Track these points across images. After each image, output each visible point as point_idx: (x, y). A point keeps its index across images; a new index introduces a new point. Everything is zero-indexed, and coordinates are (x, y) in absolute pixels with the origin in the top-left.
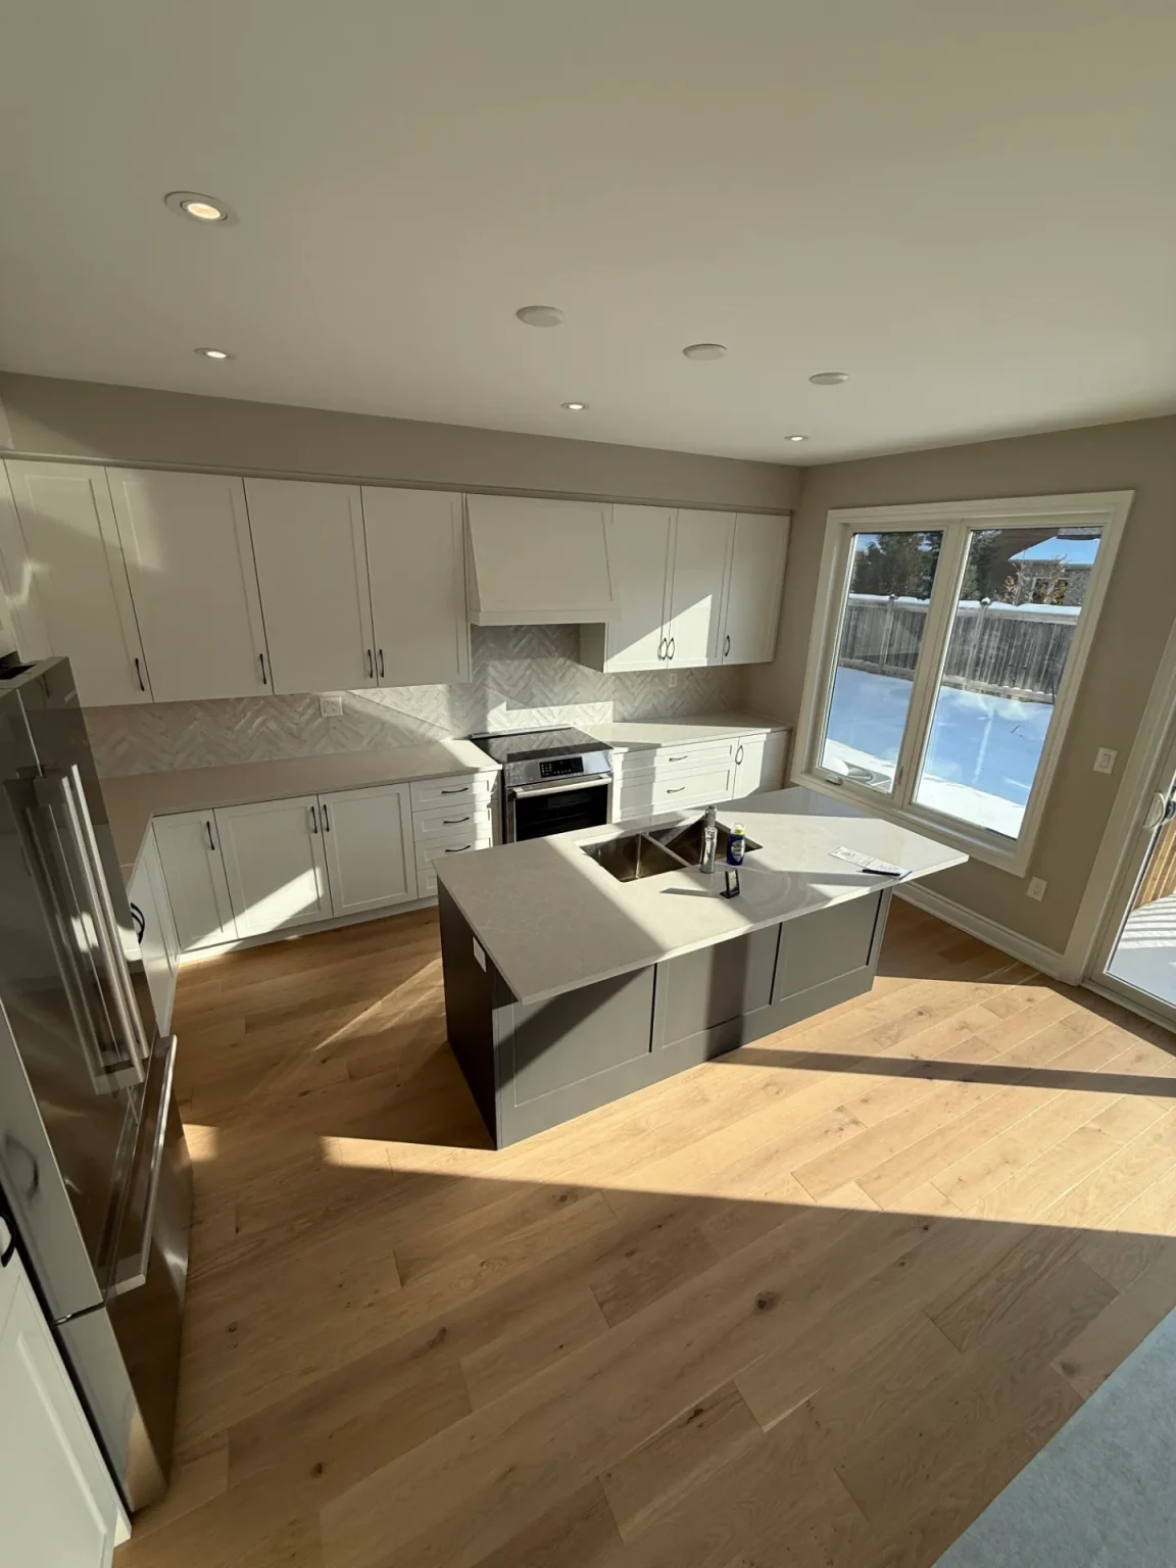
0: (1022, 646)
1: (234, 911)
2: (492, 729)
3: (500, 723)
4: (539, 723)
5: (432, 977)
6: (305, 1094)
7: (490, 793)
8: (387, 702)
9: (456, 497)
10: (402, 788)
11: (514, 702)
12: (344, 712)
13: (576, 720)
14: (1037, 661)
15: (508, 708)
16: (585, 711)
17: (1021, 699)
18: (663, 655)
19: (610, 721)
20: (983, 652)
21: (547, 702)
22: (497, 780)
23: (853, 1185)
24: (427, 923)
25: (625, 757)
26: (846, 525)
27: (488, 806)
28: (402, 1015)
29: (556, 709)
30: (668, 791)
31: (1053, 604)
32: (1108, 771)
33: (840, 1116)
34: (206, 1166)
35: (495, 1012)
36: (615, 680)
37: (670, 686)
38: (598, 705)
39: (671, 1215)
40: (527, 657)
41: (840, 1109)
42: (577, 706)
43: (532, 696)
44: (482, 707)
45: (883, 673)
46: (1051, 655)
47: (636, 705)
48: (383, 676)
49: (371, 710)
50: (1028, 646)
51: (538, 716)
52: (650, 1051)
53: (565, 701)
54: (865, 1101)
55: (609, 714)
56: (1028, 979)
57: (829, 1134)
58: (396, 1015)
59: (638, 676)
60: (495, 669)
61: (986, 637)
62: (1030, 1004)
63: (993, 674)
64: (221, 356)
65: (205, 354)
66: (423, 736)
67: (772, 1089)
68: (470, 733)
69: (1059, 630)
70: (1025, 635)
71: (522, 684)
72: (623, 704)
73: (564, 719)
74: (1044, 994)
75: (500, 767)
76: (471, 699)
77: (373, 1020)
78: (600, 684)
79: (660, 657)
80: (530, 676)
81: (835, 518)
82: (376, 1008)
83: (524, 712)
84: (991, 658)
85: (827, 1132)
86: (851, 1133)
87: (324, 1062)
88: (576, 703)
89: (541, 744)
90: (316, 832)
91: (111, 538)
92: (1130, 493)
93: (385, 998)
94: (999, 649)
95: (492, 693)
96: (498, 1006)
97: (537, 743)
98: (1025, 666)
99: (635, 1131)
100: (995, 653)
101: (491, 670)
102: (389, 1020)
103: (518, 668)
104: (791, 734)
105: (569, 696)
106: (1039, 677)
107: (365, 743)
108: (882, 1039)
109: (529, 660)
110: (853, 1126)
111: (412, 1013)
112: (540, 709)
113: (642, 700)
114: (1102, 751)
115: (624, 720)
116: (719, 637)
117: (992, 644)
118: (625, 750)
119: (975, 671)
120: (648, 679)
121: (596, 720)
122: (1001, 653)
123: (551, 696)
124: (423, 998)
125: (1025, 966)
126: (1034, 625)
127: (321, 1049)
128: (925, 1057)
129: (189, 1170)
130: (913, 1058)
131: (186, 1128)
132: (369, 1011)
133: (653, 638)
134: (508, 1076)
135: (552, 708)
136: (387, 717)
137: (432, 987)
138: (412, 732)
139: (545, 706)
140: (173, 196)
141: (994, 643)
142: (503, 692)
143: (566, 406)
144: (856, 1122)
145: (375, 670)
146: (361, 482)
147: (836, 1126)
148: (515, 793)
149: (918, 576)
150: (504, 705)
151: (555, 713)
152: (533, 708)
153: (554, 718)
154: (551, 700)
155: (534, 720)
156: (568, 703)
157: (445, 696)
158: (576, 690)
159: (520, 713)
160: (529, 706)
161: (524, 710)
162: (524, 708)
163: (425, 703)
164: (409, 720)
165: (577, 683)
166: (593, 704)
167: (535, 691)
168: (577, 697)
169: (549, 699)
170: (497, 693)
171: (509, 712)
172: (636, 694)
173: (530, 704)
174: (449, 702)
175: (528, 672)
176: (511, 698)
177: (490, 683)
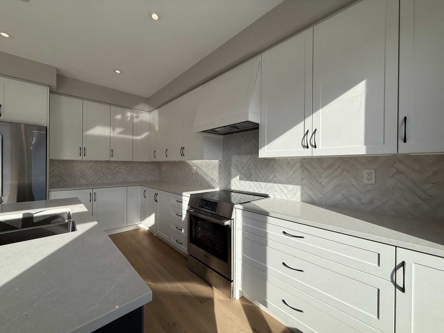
2: (233, 188)
3: (237, 186)
4: (254, 190)
8: (204, 170)
11: (243, 176)
12: (196, 172)
13: (276, 194)
15: (240, 179)
16: (281, 189)
18: (307, 145)
19: (299, 200)
21: (258, 179)
29: (263, 184)
37: (365, 181)
38: (290, 187)
40: (249, 154)
42: (276, 185)
43: (251, 175)
44: (229, 176)
48: (184, 156)
49: (200, 172)
51: (253, 186)
53: (268, 180)
55: (299, 194)
60: (236, 159)
68: (226, 188)
71: (246, 168)
72: (311, 190)
73: (268, 190)
76: (227, 172)
78: (291, 172)
79: (304, 146)
83: (247, 182)
88: (275, 183)
95: (233, 171)
101: (234, 160)
103: (245, 159)
105: (270, 178)
107: (199, 183)
109: (249, 156)
112: (254, 182)
115: (313, 203)
121: (289, 197)
123: (261, 176)
135: (260, 183)
136: (204, 176)
138: (210, 183)
139: (257, 181)
142: (240, 172)
150: (238, 177)
151: (262, 186)
152: (251, 181)
153: (262, 189)
154: (260, 178)
155: (252, 188)
156: (270, 182)
157: (219, 169)
158: (275, 175)
159: (246, 182)
160: (249, 180)
161: (247, 181)
162: (247, 180)
163: (213, 172)
164: (209, 178)
165: (275, 170)
166: (286, 185)
167: (253, 172)
168: (275, 179)
169: (259, 177)
170: (236, 171)
171: (240, 181)
172: (323, 183)
173: (250, 179)
174: (220, 173)
175: (249, 162)
176: (242, 174)
177: (234, 165)
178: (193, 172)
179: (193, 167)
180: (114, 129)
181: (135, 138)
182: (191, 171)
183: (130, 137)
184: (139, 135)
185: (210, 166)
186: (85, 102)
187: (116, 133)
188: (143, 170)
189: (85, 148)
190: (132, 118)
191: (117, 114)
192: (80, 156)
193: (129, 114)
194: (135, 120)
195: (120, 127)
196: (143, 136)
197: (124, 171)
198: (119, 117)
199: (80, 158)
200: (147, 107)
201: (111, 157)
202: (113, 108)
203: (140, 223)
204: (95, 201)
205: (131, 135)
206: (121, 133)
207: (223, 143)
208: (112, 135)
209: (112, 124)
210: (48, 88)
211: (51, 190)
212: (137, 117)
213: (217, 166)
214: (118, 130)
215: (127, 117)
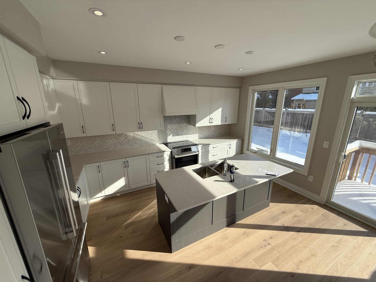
0: (297, 119)
1: (104, 188)
2: (168, 141)
3: (170, 140)
4: (180, 139)
5: (154, 205)
6: (121, 237)
7: (168, 157)
8: (143, 135)
9: (160, 86)
10: (147, 156)
12: (133, 138)
13: (190, 139)
14: (301, 122)
15: (173, 136)
17: (297, 132)
18: (210, 122)
19: (198, 139)
20: (287, 121)
21: (182, 134)
22: (170, 153)
23: (270, 263)
24: (153, 190)
25: (201, 147)
26: (254, 90)
27: (168, 160)
28: (146, 215)
30: (213, 156)
31: (303, 109)
32: (327, 147)
33: (264, 242)
34: (94, 259)
35: (171, 214)
36: (199, 129)
37: (212, 130)
38: (195, 135)
39: (220, 273)
40: (177, 123)
41: (265, 240)
42: (189, 135)
44: (166, 136)
45: (263, 126)
46: (304, 121)
47: (204, 135)
48: (142, 128)
49: (139, 137)
50: (298, 119)
51: (180, 138)
52: (212, 224)
53: (186, 134)
54: (271, 238)
55: (197, 137)
56: (310, 203)
57: (262, 247)
58: (145, 215)
59: (204, 128)
60: (169, 127)
61: (288, 117)
62: (312, 210)
63: (290, 126)
64: (104, 53)
65: (100, 53)
66: (152, 143)
67: (245, 235)
68: (163, 142)
69: (305, 115)
70: (297, 116)
71: (176, 130)
72: (201, 135)
73: (186, 138)
74: (316, 207)
75: (171, 150)
76: (163, 134)
77: (139, 216)
78: (195, 129)
79: (209, 123)
80: (178, 128)
81: (251, 88)
82: (140, 213)
83: (177, 137)
84: (289, 122)
85: (261, 247)
86: (269, 247)
87: (126, 228)
88: (189, 134)
89: (181, 144)
90: (125, 167)
91: (78, 97)
92: (326, 78)
93: (142, 210)
94: (291, 120)
95: (168, 132)
96: (172, 213)
97: (180, 145)
98: (298, 124)
99: (209, 247)
100: (290, 120)
101: (168, 127)
102: (143, 216)
103: (175, 126)
104: (243, 141)
105: (188, 133)
106: (302, 126)
107: (138, 144)
108: (274, 220)
109: (177, 124)
110: (268, 245)
111: (149, 214)
112: (180, 136)
113: (206, 134)
114: (325, 142)
115: (201, 138)
116: (224, 117)
117: (289, 119)
118: (202, 145)
119: (285, 125)
120: (207, 128)
121: (194, 138)
122: (291, 121)
123: (183, 133)
124: (152, 210)
125: (309, 199)
126: (299, 114)
127: (125, 225)
128: (286, 225)
129: (90, 260)
130: (283, 225)
131: (89, 247)
132: (138, 214)
133: (208, 118)
134: (175, 232)
135: (183, 136)
136: (143, 139)
137: (154, 207)
138: (149, 142)
140: (91, 9)
141: (290, 118)
142: (171, 132)
143: (186, 63)
144: (269, 244)
145: (140, 127)
146: (137, 83)
147: (263, 245)
148: (175, 157)
149: (269, 103)
150: (171, 135)
153: (184, 138)
163: (152, 135)
164: (149, 139)
166: (193, 135)
167: (179, 132)
172: (204, 132)
173: (178, 135)
174: (158, 135)
176: (173, 133)
177: (168, 130)
182: (126, 138)
184: (54, 109)
193: (45, 82)
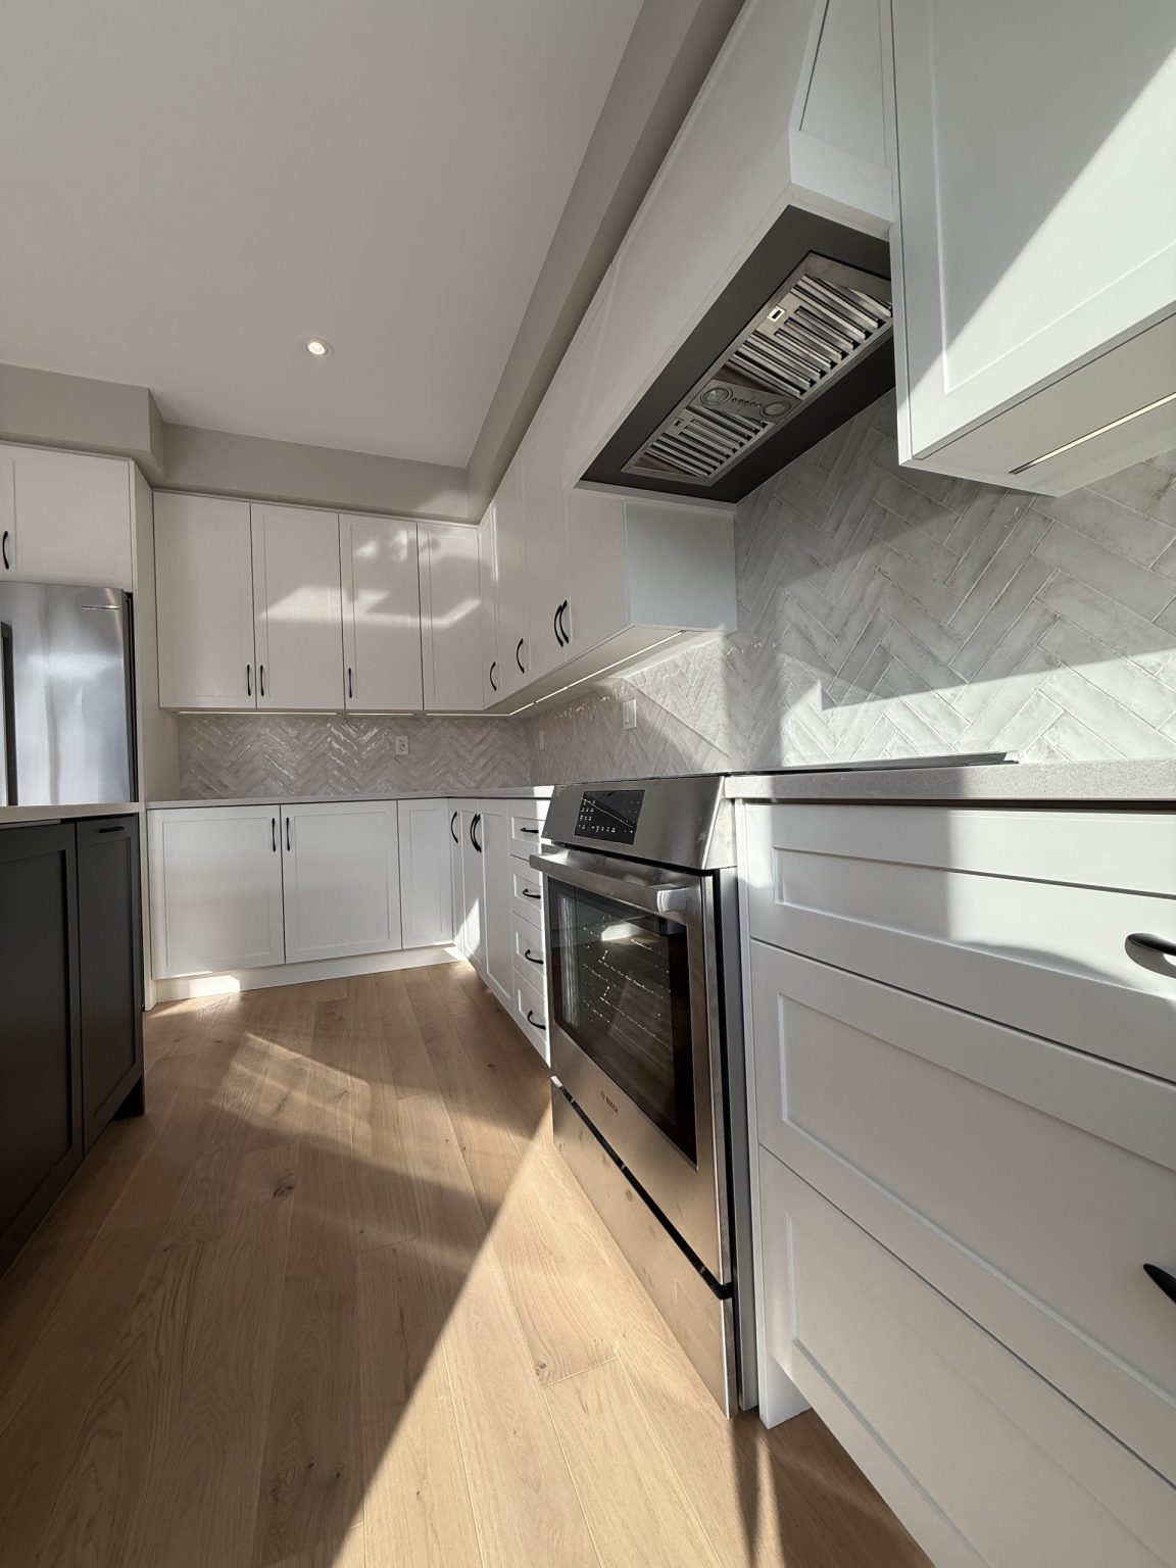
2: (791, 761)
3: (811, 743)
4: (907, 747)
11: (841, 683)
13: (1062, 738)
15: (828, 702)
29: (964, 697)
42: (1056, 679)
43: (885, 656)
53: (995, 663)
71: (855, 628)
73: (996, 727)
83: (870, 709)
88: (1050, 664)
95: (790, 666)
101: (791, 611)
105: (1015, 641)
112: (906, 699)
123: (943, 650)
135: (946, 693)
139: (922, 686)
142: (821, 662)
150: (814, 696)
151: (960, 709)
152: (887, 697)
153: (960, 729)
154: (943, 665)
155: (895, 738)
156: (1013, 666)
157: (726, 681)
158: (1046, 611)
159: (856, 712)
160: (878, 694)
161: (865, 705)
162: (863, 700)
163: (703, 700)
164: (686, 736)
165: (1050, 579)
166: (1150, 659)
168: (1055, 637)
169: (935, 659)
170: (802, 665)
171: (828, 712)
174: (731, 694)
175: (873, 587)
176: (834, 673)
177: (790, 640)
178: (630, 727)
179: (629, 703)
180: (353, 597)
181: (426, 622)
182: (621, 721)
183: (409, 621)
184: (439, 610)
185: (690, 676)
186: (259, 509)
187: (363, 608)
188: (471, 752)
189: (262, 667)
190: (414, 548)
191: (363, 541)
192: (249, 694)
193: (403, 537)
194: (424, 557)
195: (373, 586)
196: (457, 615)
197: (406, 752)
198: (369, 550)
199: (247, 703)
200: (463, 505)
201: (347, 695)
202: (348, 519)
203: (451, 942)
204: (289, 849)
205: (412, 614)
206: (377, 608)
207: (738, 542)
208: (348, 617)
209: (347, 579)
210: (132, 463)
211: (153, 805)
212: (433, 545)
213: (718, 668)
214: (369, 598)
215: (396, 549)
